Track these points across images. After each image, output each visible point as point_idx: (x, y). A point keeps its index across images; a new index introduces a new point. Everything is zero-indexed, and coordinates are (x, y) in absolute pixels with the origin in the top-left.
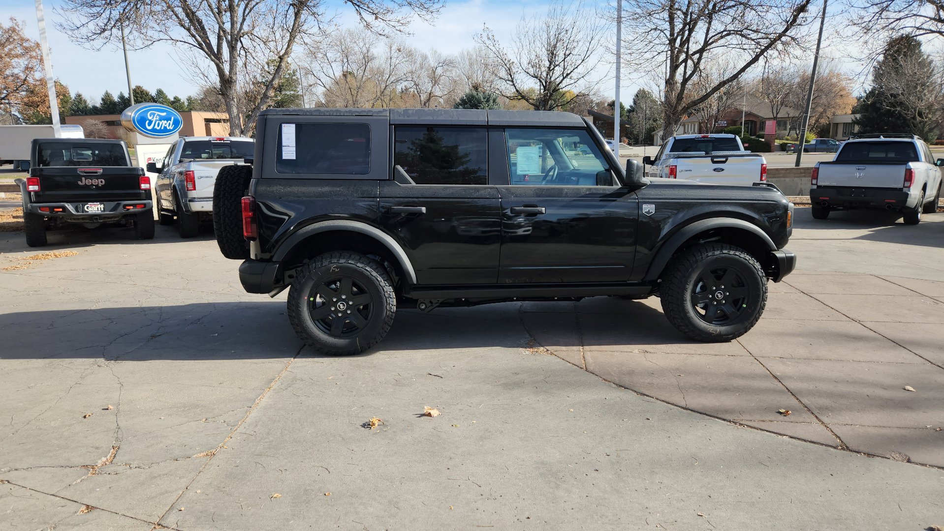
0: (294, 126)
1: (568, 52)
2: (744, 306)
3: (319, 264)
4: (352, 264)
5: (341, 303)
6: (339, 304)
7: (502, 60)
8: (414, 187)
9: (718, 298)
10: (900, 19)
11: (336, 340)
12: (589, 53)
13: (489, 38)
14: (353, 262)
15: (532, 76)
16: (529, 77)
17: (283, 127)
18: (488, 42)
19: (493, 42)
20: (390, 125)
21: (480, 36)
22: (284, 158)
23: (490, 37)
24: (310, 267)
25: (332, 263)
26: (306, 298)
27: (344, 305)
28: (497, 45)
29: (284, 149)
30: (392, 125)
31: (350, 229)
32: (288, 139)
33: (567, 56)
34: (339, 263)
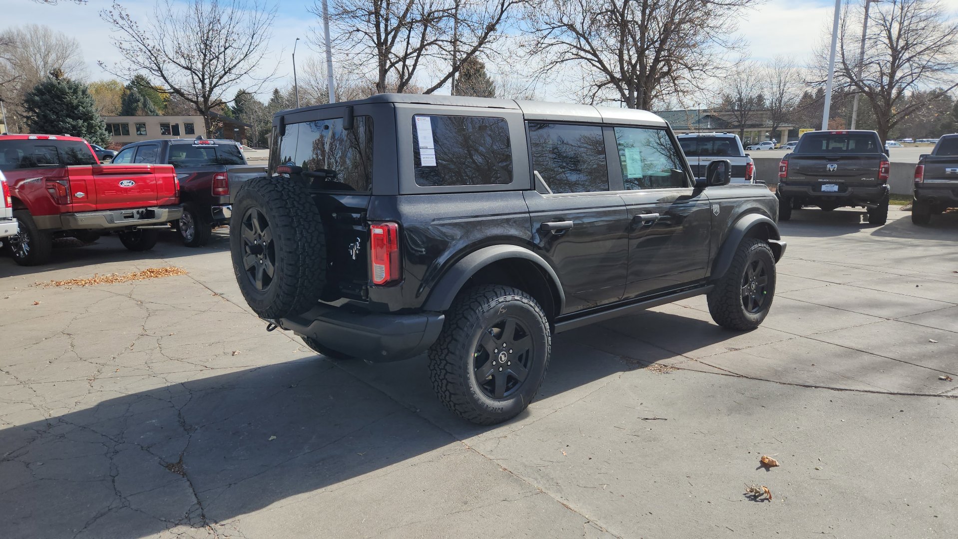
0: (428, 119)
1: (227, 45)
2: (765, 292)
3: (485, 307)
4: (518, 300)
6: (500, 355)
7: (144, 45)
10: (552, 45)
11: (501, 402)
12: (252, 47)
13: (123, 18)
14: (518, 298)
15: (184, 67)
16: (180, 68)
17: (417, 121)
18: (121, 22)
19: (129, 22)
21: (109, 14)
22: (423, 164)
23: (124, 15)
24: (477, 311)
25: (500, 303)
26: (473, 354)
28: (135, 27)
29: (421, 151)
30: (526, 120)
32: (425, 138)
33: (227, 48)
34: (506, 301)
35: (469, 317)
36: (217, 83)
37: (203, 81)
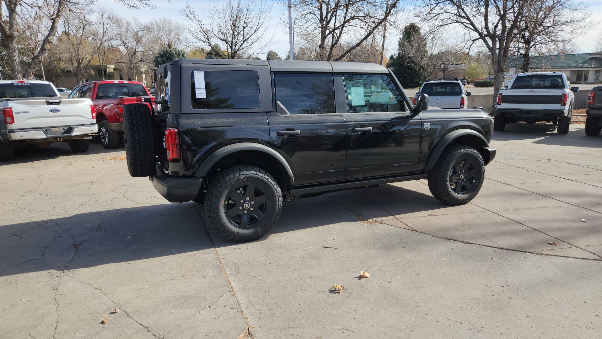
0: (203, 72)
1: (245, 26)
2: (474, 181)
3: (232, 176)
4: (255, 174)
5: (246, 204)
6: (245, 204)
7: (201, 28)
8: (290, 117)
9: (462, 178)
11: (244, 230)
12: (259, 26)
13: (191, 13)
14: (255, 173)
15: (223, 40)
16: (220, 40)
17: (195, 74)
18: (190, 16)
19: (194, 15)
20: (271, 72)
21: (184, 12)
22: (197, 97)
23: (192, 12)
24: (226, 179)
25: (241, 175)
26: (223, 202)
27: (249, 205)
28: (197, 18)
29: (197, 90)
30: (273, 72)
31: (254, 149)
32: (199, 83)
33: (245, 28)
34: (246, 174)
35: (221, 181)
36: (239, 48)
37: (231, 48)
